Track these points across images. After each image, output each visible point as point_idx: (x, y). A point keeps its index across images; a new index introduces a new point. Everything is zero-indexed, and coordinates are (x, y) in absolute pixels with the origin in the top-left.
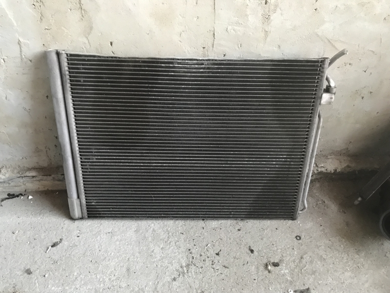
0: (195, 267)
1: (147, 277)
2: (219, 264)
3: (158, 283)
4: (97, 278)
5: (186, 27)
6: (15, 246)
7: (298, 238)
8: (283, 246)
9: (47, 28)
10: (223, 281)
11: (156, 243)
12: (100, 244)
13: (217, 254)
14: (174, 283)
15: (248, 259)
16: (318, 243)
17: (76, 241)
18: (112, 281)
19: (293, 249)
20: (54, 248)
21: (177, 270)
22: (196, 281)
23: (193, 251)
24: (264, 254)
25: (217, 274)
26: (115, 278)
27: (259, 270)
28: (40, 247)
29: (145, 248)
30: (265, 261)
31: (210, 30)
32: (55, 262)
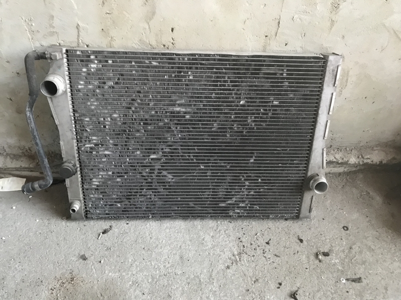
0: (246, 256)
1: (201, 265)
2: (271, 252)
3: (212, 270)
4: (152, 265)
5: (252, 14)
6: (66, 231)
7: (346, 228)
8: (331, 237)
9: (108, 12)
10: (276, 270)
11: (206, 231)
12: (150, 231)
13: (268, 243)
14: (228, 271)
15: (298, 248)
16: (366, 234)
17: (126, 228)
18: (167, 268)
19: (342, 239)
20: (105, 235)
21: (230, 259)
22: (250, 269)
23: (244, 240)
24: (313, 244)
25: (269, 262)
26: (169, 265)
27: (310, 259)
28: (91, 234)
29: (195, 236)
30: (315, 251)
31: (275, 19)
32: (109, 249)
